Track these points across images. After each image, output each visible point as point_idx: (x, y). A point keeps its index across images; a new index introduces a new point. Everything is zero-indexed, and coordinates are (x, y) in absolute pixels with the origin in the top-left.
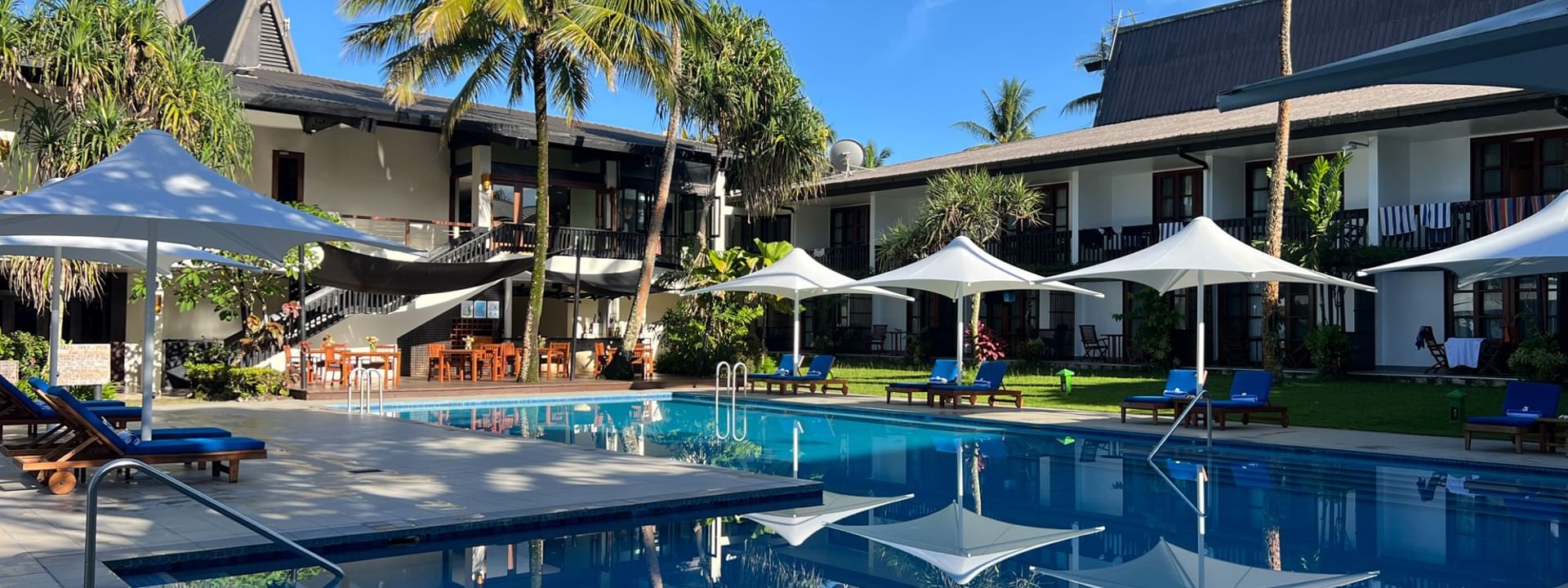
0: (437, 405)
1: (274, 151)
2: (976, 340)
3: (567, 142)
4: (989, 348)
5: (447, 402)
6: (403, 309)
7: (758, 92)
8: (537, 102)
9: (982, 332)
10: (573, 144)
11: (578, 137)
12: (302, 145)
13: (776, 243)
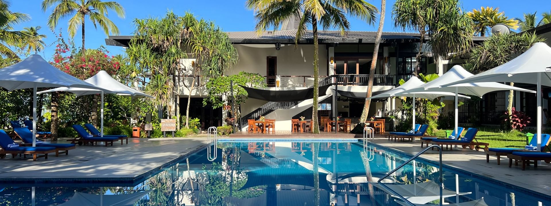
0: (255, 140)
1: (267, 57)
2: (511, 117)
3: (355, 42)
4: (517, 122)
5: (262, 139)
6: (294, 107)
7: (435, 10)
8: (314, 28)
9: (515, 113)
10: (358, 42)
11: (360, 39)
12: (275, 54)
13: (431, 75)
